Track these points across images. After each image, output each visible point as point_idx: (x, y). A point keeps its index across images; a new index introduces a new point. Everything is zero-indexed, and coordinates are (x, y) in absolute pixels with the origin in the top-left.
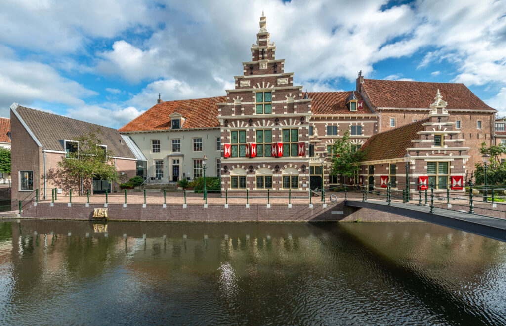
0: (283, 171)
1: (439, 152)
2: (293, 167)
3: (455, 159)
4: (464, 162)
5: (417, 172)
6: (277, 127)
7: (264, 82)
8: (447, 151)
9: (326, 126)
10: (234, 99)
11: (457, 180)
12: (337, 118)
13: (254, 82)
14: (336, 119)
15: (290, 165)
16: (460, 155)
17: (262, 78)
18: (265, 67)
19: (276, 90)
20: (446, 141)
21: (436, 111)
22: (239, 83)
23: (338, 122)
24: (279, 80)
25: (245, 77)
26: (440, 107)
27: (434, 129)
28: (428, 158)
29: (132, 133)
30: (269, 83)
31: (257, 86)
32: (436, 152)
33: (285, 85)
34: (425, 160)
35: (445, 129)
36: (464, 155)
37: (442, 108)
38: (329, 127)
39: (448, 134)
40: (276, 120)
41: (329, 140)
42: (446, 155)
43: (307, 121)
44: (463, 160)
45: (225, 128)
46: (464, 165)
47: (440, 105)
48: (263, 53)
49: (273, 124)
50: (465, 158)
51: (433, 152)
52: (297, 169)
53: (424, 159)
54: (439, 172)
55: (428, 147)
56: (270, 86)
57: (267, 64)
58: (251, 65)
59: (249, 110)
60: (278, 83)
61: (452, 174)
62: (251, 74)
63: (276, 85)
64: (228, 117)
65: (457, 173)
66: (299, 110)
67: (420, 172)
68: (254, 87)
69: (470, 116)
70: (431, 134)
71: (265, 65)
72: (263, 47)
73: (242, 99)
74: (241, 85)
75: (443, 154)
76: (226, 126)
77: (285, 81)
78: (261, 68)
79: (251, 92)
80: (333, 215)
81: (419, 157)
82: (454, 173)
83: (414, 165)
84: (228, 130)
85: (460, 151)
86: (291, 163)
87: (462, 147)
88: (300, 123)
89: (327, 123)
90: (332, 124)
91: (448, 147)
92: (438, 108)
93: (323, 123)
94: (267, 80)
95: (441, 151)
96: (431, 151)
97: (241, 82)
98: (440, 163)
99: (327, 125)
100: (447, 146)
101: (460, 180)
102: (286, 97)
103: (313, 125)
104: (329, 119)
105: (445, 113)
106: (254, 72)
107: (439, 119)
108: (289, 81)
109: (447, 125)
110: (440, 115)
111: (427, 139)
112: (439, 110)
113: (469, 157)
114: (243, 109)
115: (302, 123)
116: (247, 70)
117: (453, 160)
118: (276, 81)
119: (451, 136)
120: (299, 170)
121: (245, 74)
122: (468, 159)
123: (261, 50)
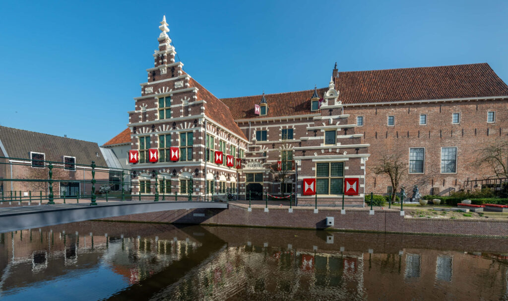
0: (180, 175)
1: (330, 151)
2: (188, 171)
3: (350, 158)
4: (362, 161)
5: (303, 175)
6: (175, 131)
7: (164, 88)
8: (340, 149)
9: (280, 129)
10: (140, 106)
11: (351, 184)
12: (293, 120)
13: (156, 87)
14: (291, 121)
15: (186, 170)
16: (357, 153)
17: (162, 83)
18: (164, 71)
19: (174, 94)
20: (339, 137)
21: (327, 103)
22: (144, 91)
23: (293, 125)
24: (176, 83)
25: (149, 84)
26: (332, 97)
27: (324, 124)
28: (316, 158)
29: (113, 146)
30: (168, 88)
31: (158, 92)
32: (327, 151)
33: (181, 88)
34: (313, 161)
35: (338, 123)
36: (363, 153)
37: (334, 99)
38: (284, 131)
39: (342, 129)
40: (174, 125)
41: (283, 145)
42: (340, 153)
43: (200, 123)
44: (362, 159)
45: (134, 135)
46: (363, 165)
47: (332, 95)
48: (163, 57)
49: (171, 128)
50: (364, 157)
51: (323, 151)
52: (191, 172)
53: (311, 159)
54: (331, 174)
55: (316, 145)
56: (169, 90)
57: (166, 68)
58: (154, 71)
59: (152, 116)
60: (176, 87)
61: (346, 177)
62: (154, 80)
63: (174, 89)
64: (136, 124)
65: (353, 175)
66: (193, 113)
67: (306, 175)
68: (156, 93)
69: (475, 106)
70: (320, 130)
71: (165, 70)
72: (162, 52)
73: (146, 106)
74: (146, 93)
75: (336, 153)
76: (135, 133)
77: (181, 84)
78: (161, 73)
79: (153, 98)
80: (195, 217)
81: (306, 157)
82: (349, 175)
83: (300, 166)
84: (137, 137)
85: (357, 149)
86: (186, 167)
87: (360, 143)
88: (194, 126)
89: (281, 126)
90: (287, 127)
91: (342, 144)
92: (329, 99)
93: (278, 127)
94: (166, 84)
95: (332, 149)
96: (320, 150)
97: (146, 89)
98: (333, 163)
99: (282, 128)
100: (340, 143)
101: (355, 184)
102: (182, 100)
103: (267, 129)
104: (284, 121)
105: (338, 104)
106: (156, 77)
107: (331, 111)
108: (184, 84)
109: (340, 119)
110: (331, 106)
111: (315, 136)
112: (331, 101)
113: (368, 155)
114: (147, 115)
115: (196, 126)
116: (151, 76)
117: (348, 159)
118: (174, 85)
119: (345, 131)
120: (193, 174)
121: (149, 81)
122: (367, 158)
123: (161, 55)
